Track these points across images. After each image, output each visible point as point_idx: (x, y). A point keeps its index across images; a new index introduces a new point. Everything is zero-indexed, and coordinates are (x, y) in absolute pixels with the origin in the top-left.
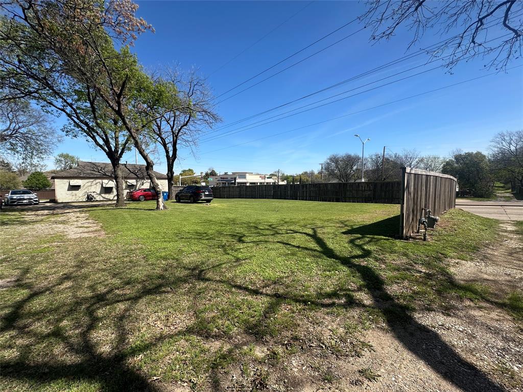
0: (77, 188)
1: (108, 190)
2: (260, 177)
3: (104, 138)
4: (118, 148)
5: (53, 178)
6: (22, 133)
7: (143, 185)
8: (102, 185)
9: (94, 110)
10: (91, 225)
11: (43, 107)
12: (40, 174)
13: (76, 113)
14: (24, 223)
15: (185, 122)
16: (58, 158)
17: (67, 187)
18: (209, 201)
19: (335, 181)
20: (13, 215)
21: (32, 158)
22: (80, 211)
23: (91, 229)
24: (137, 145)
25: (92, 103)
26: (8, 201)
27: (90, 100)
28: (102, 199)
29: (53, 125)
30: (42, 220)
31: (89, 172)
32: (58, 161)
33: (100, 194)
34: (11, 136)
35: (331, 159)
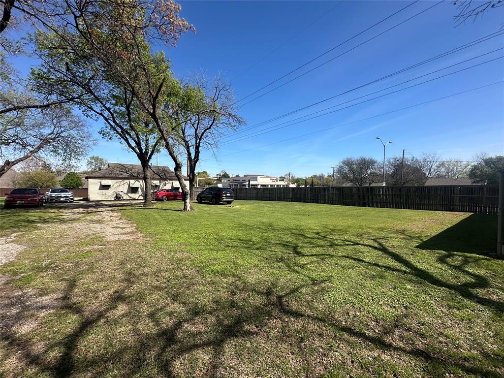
0: (106, 187)
1: (134, 190)
2: (271, 179)
3: (137, 140)
4: (148, 150)
5: (87, 178)
6: (63, 137)
7: (165, 185)
8: (129, 185)
9: (129, 114)
10: (125, 226)
11: (84, 111)
12: (74, 174)
13: (113, 117)
14: (63, 221)
15: (209, 126)
16: (90, 160)
17: (98, 187)
18: (229, 203)
19: (349, 185)
20: (52, 213)
21: (70, 159)
22: (112, 210)
23: (127, 230)
24: (167, 146)
25: (128, 108)
26: (48, 198)
27: (126, 104)
28: (129, 198)
29: (91, 129)
30: (79, 219)
31: (118, 172)
32: (90, 163)
33: (127, 194)
34: (54, 139)
35: (344, 163)
